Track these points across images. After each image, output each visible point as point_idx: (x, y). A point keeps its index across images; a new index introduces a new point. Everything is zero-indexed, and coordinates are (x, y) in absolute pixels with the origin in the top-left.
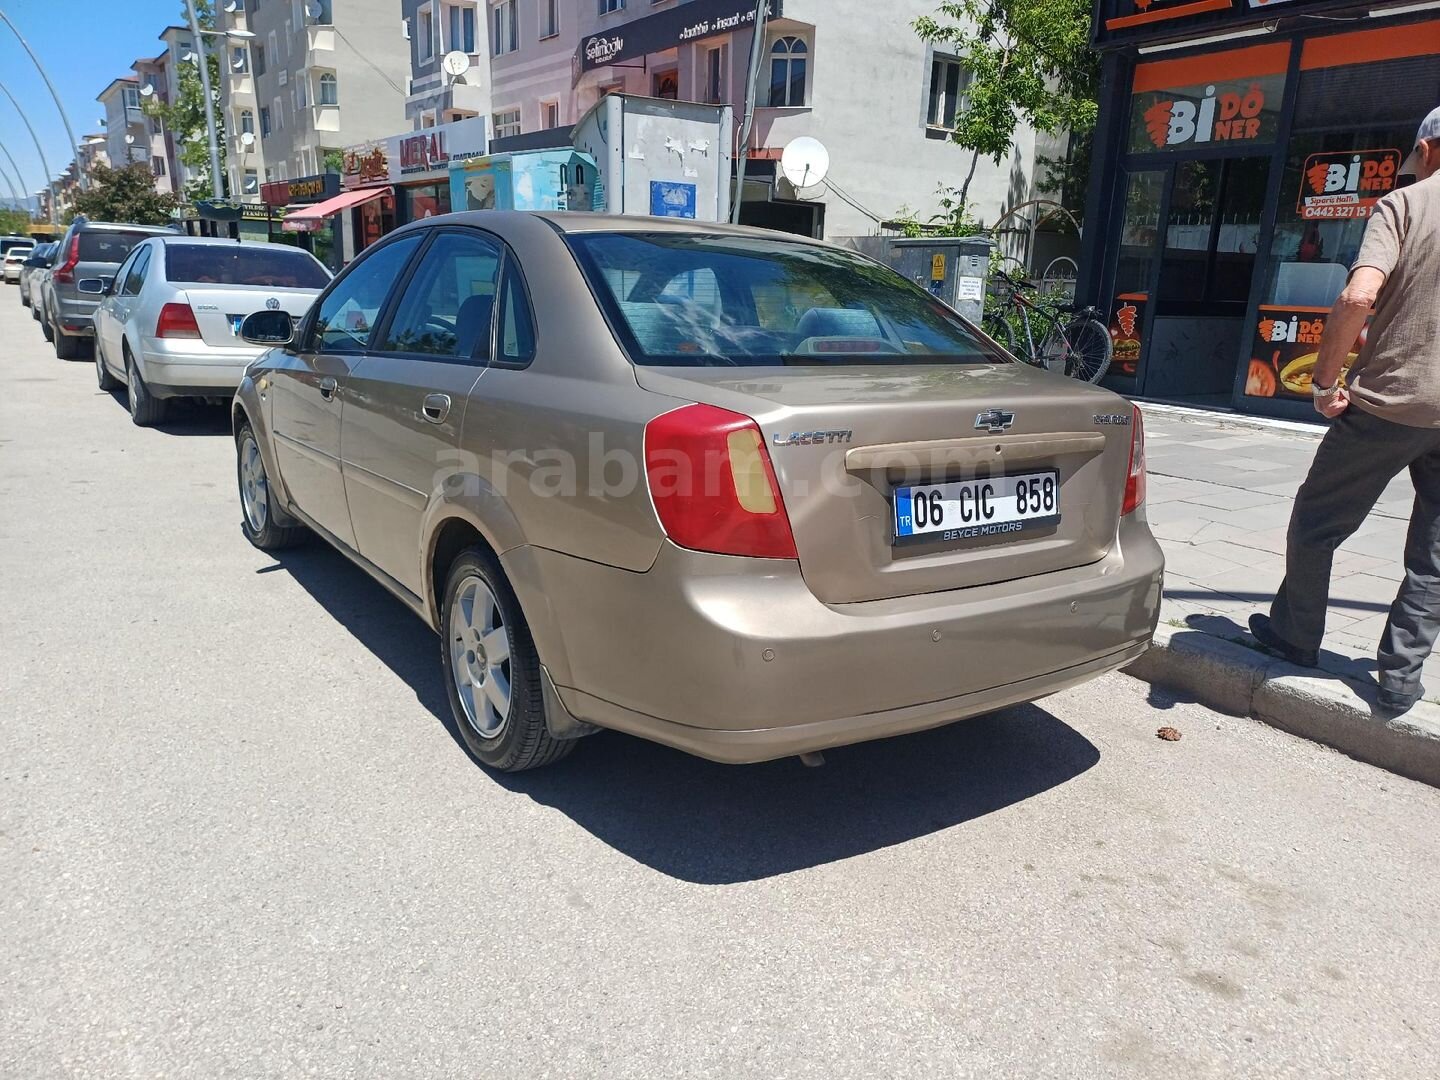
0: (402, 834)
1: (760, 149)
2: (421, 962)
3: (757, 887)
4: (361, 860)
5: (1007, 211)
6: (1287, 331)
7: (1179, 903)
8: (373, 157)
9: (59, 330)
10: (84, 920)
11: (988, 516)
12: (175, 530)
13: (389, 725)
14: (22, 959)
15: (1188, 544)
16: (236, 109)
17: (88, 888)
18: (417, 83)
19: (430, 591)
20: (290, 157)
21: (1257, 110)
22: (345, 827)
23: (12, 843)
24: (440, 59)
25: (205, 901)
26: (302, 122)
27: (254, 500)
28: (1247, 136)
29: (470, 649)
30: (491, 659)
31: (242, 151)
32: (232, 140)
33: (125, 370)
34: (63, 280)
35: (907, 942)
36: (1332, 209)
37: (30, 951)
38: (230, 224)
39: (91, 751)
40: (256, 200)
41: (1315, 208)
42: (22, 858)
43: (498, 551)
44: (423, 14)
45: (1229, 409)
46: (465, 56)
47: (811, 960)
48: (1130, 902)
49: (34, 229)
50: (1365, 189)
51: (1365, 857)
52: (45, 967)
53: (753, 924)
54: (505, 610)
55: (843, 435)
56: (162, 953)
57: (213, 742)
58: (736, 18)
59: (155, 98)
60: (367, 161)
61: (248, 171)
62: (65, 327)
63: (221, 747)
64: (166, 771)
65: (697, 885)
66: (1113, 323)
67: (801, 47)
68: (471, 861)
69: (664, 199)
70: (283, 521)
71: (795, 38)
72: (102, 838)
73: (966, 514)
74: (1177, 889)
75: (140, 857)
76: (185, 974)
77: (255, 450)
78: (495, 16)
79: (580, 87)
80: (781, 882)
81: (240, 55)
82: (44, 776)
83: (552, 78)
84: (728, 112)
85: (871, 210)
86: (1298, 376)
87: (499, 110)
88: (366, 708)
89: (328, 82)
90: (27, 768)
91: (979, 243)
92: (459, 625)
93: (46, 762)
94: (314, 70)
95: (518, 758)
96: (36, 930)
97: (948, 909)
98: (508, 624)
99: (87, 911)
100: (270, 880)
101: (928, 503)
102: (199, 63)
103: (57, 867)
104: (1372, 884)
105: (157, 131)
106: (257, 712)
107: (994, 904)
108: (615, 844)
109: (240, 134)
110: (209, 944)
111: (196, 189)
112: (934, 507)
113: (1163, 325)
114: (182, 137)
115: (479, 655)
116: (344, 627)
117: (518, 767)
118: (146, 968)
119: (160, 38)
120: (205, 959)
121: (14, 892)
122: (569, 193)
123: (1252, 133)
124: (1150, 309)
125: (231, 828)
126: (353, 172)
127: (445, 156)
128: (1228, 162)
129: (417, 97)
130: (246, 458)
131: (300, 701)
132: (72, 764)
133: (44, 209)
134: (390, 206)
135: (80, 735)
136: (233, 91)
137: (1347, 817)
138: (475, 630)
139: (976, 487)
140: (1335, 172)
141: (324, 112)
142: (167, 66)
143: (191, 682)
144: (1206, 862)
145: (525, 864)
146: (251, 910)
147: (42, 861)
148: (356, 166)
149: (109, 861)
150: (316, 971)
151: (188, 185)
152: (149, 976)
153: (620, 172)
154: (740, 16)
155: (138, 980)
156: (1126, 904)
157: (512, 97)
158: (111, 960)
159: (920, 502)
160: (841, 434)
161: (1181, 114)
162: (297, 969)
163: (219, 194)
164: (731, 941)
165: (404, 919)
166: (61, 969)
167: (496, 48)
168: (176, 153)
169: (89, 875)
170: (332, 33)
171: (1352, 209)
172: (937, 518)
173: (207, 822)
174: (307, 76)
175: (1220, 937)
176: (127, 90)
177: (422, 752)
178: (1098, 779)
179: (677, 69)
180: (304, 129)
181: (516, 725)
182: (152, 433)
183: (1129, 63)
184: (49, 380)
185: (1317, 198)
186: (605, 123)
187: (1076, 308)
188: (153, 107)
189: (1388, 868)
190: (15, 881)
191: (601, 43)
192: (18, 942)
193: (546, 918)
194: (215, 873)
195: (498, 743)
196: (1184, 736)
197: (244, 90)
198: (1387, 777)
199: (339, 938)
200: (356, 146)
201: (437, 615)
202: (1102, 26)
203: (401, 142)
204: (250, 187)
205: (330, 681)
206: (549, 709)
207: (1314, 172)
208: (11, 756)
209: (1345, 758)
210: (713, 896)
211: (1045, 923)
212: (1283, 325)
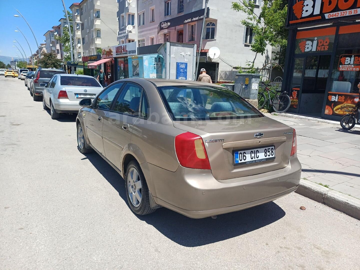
0: (115, 231)
1: (203, 50)
2: (120, 265)
3: (200, 248)
4: (106, 238)
5: (264, 65)
6: (335, 98)
7: (304, 255)
8: (109, 51)
9: (34, 94)
10: (42, 252)
11: (257, 158)
12: (62, 148)
13: (112, 202)
14: (28, 262)
15: (309, 156)
16: (77, 38)
17: (43, 244)
18: (120, 33)
19: (123, 170)
20: (89, 49)
21: (328, 44)
22: (102, 229)
23: (25, 231)
24: (126, 27)
25: (70, 248)
26: (92, 41)
27: (81, 142)
28: (325, 50)
29: (132, 185)
30: (137, 188)
31: (78, 48)
32: (75, 45)
33: (50, 105)
34: (35, 82)
35: (236, 264)
36: (347, 68)
37: (30, 260)
38: (74, 67)
39: (43, 207)
40: (81, 60)
41: (343, 68)
42: (28, 235)
43: (140, 163)
44: (122, 16)
45: (320, 118)
46: (132, 26)
47: (213, 268)
48: (292, 254)
49: (28, 66)
50: (355, 64)
51: (351, 244)
52: (33, 264)
53: (199, 258)
54: (141, 177)
55: (222, 140)
56: (60, 261)
57: (71, 206)
58: (198, 18)
59: (58, 35)
60: (107, 52)
61: (79, 53)
62: (36, 93)
63: (73, 207)
64: (60, 213)
65: (186, 247)
66: (291, 95)
67: (214, 25)
68: (132, 239)
69: (180, 66)
70: (88, 147)
71: (212, 23)
72: (46, 230)
73: (252, 157)
74: (304, 251)
75: (55, 236)
76: (65, 267)
77: (81, 130)
78: (139, 16)
79: (159, 34)
80: (206, 247)
81: (78, 25)
82: (32, 214)
83: (152, 32)
84: (196, 45)
85: (230, 64)
86: (338, 110)
87: (139, 39)
88: (107, 197)
89: (99, 32)
90: (29, 212)
91: (257, 75)
92: (129, 178)
93: (33, 210)
94: (95, 29)
95: (143, 213)
96: (31, 254)
97: (247, 255)
98: (141, 180)
99: (43, 250)
100: (85, 243)
101: (243, 155)
102: (68, 27)
103: (36, 238)
104: (353, 251)
105: (58, 43)
106: (81, 198)
107: (258, 254)
108: (166, 235)
109: (77, 44)
110: (71, 259)
111: (66, 57)
112: (244, 156)
113: (304, 96)
114: (64, 44)
115: (134, 186)
116: (102, 175)
117: (143, 214)
118: (57, 265)
119: (59, 21)
120: (70, 263)
121: (26, 245)
122: (157, 64)
123: (326, 49)
124: (300, 92)
125: (76, 228)
126: (104, 54)
127: (126, 51)
128: (320, 56)
129: (120, 36)
130: (79, 131)
131: (91, 195)
132: (39, 211)
133: (30, 61)
134: (113, 63)
135: (41, 203)
136: (76, 34)
137: (347, 232)
138: (133, 181)
139: (254, 151)
140: (347, 59)
141: (97, 39)
142: (61, 28)
143: (66, 189)
144: (311, 244)
145: (144, 240)
146: (81, 251)
147: (32, 236)
148: (105, 53)
149: (48, 237)
150: (96, 267)
151: (65, 56)
152: (57, 267)
153: (169, 60)
154: (199, 17)
155: (55, 268)
156: (291, 255)
157: (143, 36)
158: (48, 263)
159: (241, 155)
160: (221, 140)
161: (308, 44)
162: (91, 266)
163: (72, 60)
164: (194, 262)
165: (116, 254)
166: (37, 265)
167: (139, 24)
168: (62, 48)
169: (43, 240)
170: (100, 20)
171: (352, 68)
172: (245, 158)
173: (70, 227)
174: (94, 30)
175: (314, 265)
176: (51, 33)
177: (120, 209)
178: (285, 220)
179: (183, 30)
180: (93, 43)
181: (143, 204)
182: (56, 121)
183: (295, 32)
184: (32, 107)
185: (343, 66)
186: (166, 48)
187: (282, 91)
188: (57, 37)
189: (357, 246)
190: (26, 241)
191: (165, 24)
192: (27, 257)
193: (149, 255)
194: (72, 240)
195: (138, 208)
196: (307, 209)
197: (79, 34)
198: (358, 221)
199: (101, 259)
200: (105, 48)
201: (124, 175)
202: (288, 23)
203: (116, 47)
204: (79, 57)
205: (98, 190)
206: (151, 201)
207: (342, 59)
208: (25, 208)
209: (347, 216)
210: (189, 250)
211: (271, 260)
212: (334, 97)
